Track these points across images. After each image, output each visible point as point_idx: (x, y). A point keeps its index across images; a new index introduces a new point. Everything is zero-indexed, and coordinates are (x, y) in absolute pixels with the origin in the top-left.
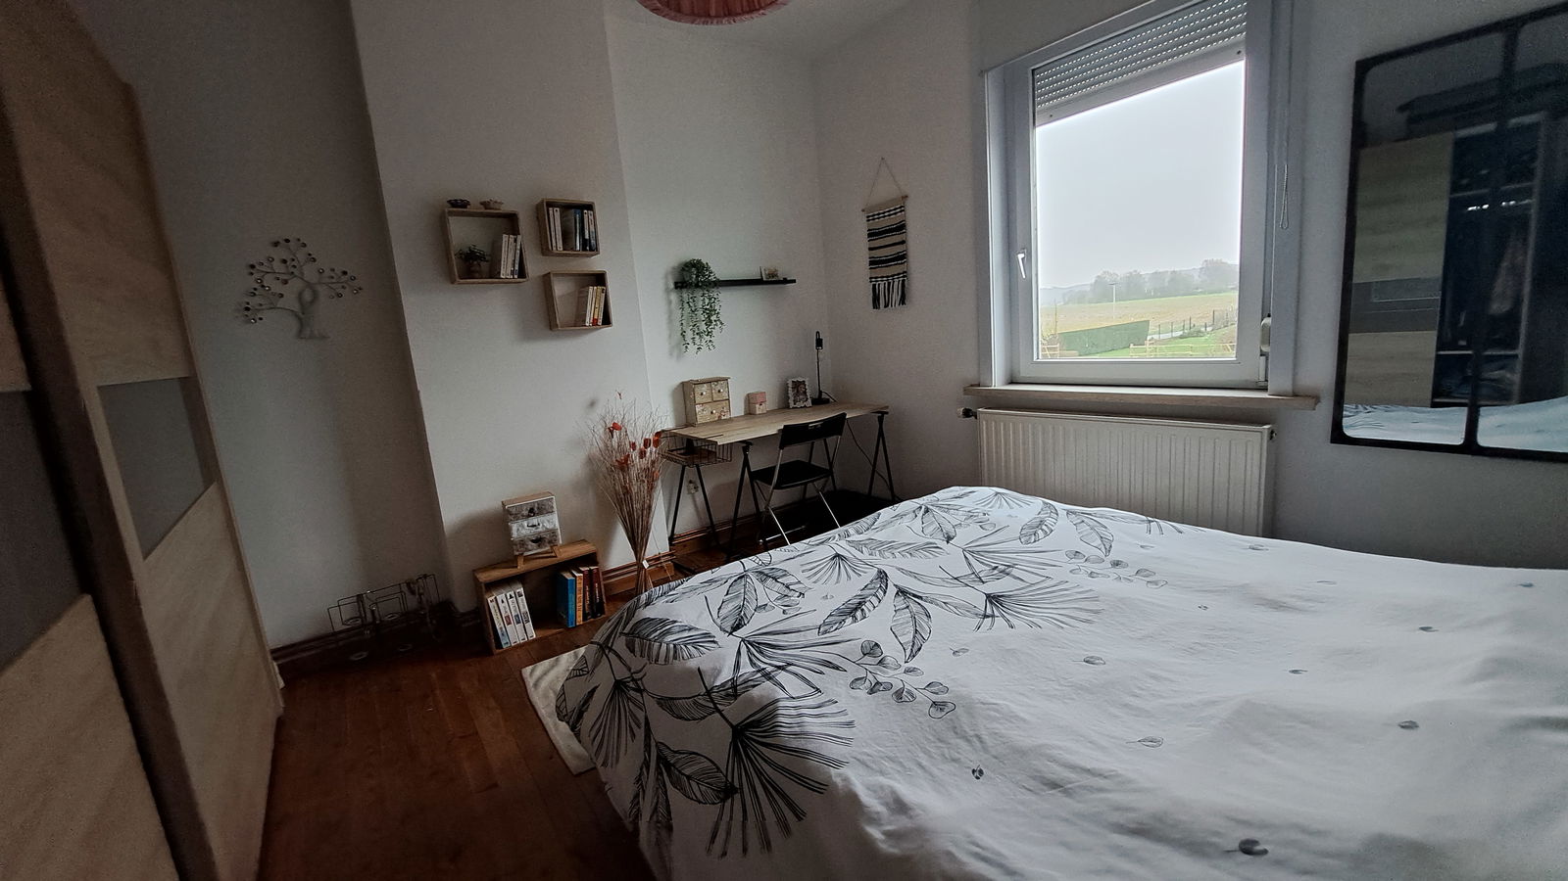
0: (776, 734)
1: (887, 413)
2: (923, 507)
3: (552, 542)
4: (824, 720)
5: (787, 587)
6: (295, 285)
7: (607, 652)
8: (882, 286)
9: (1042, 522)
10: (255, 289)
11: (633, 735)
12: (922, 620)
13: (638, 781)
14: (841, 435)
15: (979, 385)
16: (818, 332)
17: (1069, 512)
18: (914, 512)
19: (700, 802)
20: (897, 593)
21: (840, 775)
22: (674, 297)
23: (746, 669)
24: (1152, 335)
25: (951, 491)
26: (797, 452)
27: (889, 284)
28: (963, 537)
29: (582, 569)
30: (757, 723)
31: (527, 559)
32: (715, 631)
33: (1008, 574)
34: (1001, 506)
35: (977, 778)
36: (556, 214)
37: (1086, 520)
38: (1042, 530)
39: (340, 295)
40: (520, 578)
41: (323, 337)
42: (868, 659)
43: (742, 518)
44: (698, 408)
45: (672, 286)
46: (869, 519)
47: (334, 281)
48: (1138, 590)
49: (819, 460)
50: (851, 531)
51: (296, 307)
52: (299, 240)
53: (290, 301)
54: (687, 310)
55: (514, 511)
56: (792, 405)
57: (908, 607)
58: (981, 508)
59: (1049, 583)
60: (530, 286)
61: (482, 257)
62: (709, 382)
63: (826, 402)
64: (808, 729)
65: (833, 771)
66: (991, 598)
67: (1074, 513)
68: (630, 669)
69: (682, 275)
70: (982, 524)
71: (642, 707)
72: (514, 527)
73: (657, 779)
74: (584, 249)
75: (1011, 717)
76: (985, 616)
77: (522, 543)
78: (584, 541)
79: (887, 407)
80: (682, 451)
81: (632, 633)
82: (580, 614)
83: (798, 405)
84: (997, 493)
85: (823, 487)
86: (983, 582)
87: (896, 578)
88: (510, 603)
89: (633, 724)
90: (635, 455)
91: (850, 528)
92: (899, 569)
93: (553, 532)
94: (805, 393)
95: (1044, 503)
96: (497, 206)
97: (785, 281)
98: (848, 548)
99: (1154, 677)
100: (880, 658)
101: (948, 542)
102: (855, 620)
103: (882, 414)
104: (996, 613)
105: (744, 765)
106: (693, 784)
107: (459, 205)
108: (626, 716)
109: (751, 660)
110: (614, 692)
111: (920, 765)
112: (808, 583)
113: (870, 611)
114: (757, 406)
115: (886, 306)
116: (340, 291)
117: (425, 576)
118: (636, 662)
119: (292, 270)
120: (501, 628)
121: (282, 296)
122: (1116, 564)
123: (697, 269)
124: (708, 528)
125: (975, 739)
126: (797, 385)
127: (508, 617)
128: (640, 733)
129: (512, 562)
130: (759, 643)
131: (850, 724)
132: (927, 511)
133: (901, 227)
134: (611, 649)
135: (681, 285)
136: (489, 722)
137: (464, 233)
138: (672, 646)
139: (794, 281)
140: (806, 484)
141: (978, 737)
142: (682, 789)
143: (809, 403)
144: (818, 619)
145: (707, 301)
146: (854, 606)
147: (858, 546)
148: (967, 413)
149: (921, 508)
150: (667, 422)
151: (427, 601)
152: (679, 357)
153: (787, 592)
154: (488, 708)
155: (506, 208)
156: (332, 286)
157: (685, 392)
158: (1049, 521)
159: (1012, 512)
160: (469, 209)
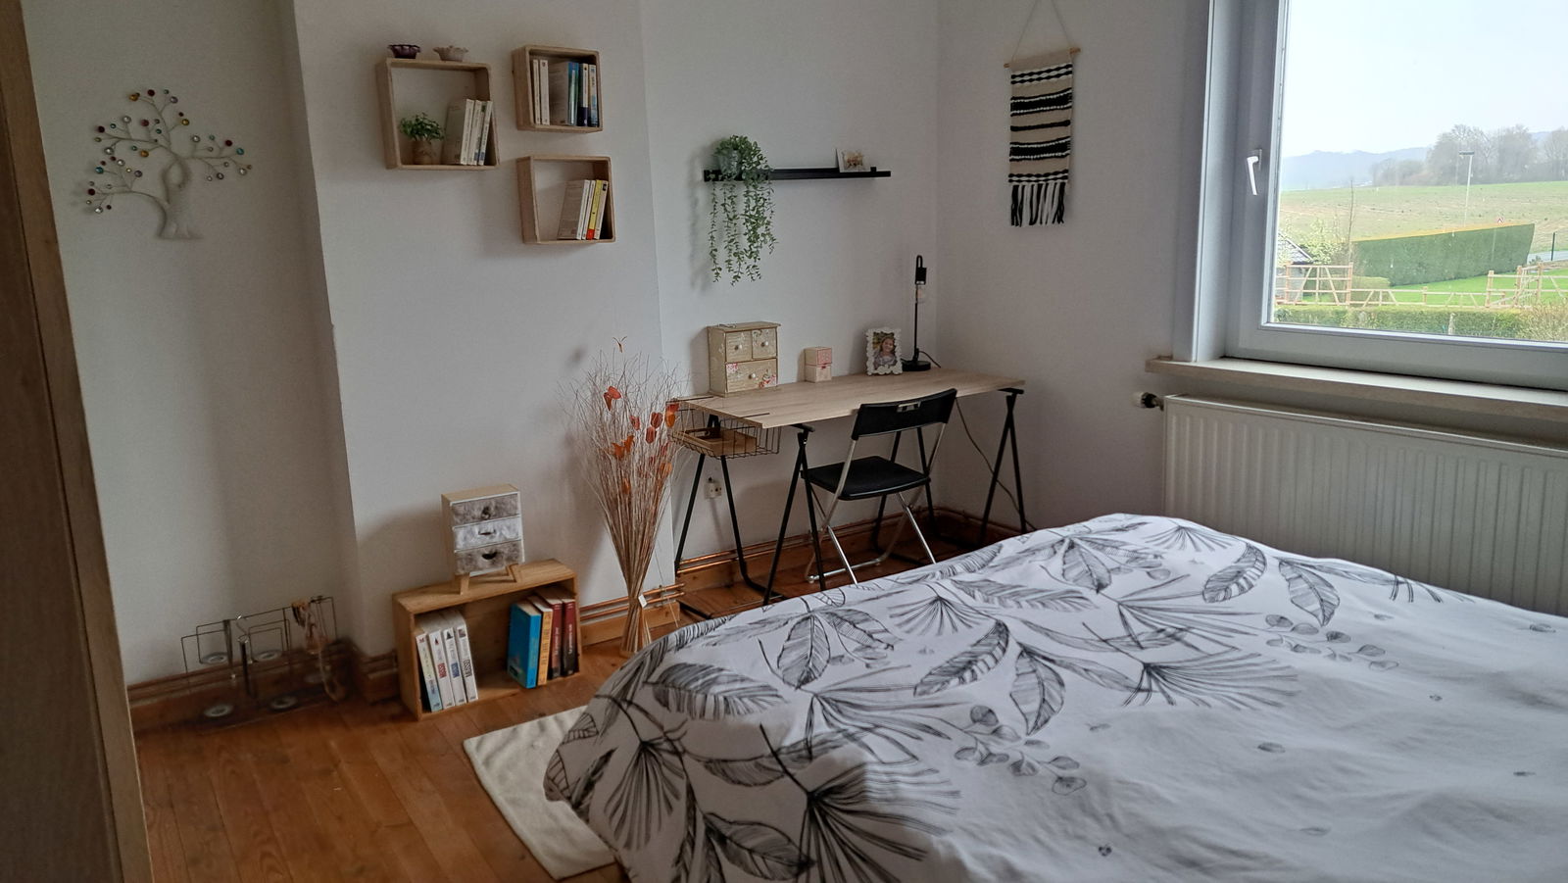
0: (865, 799)
1: (1021, 392)
2: (1067, 541)
3: (512, 559)
4: (923, 788)
5: (870, 636)
6: (158, 158)
7: (625, 706)
8: (1028, 190)
9: (1239, 573)
10: (103, 163)
11: (670, 807)
12: (1053, 689)
13: (677, 862)
14: (946, 421)
15: (1170, 358)
16: (919, 258)
17: (1282, 562)
18: (1053, 546)
19: (766, 878)
20: (1021, 654)
21: (942, 843)
22: (702, 193)
23: (821, 729)
24: (1537, 252)
25: (1111, 520)
26: (875, 445)
27: (1040, 186)
28: (1119, 586)
29: (552, 602)
30: (841, 788)
31: (475, 582)
32: (777, 683)
33: (1178, 639)
34: (1183, 546)
35: (1104, 855)
36: (542, 69)
37: (1305, 575)
38: (1238, 584)
39: (220, 177)
40: (460, 609)
41: (193, 237)
42: (979, 727)
43: (790, 539)
44: (730, 369)
45: (700, 176)
46: (986, 552)
47: (213, 154)
48: (1356, 672)
49: (907, 458)
50: (959, 568)
51: (158, 192)
52: (167, 92)
53: (150, 184)
54: (722, 216)
55: (461, 510)
56: (871, 370)
57: (1034, 671)
58: (1153, 548)
59: (1235, 654)
60: (498, 177)
61: (433, 132)
62: (748, 329)
63: (926, 367)
64: (905, 795)
65: (934, 839)
66: (1149, 669)
67: (1289, 563)
68: (661, 727)
69: (717, 161)
70: (1150, 570)
71: (683, 773)
72: (461, 534)
73: (707, 856)
74: (580, 123)
75: (1155, 799)
76: (1139, 689)
77: (470, 558)
78: (553, 561)
79: (1023, 382)
80: (703, 434)
81: (663, 680)
82: (544, 668)
83: (881, 370)
84: (1180, 528)
85: (914, 500)
86: (1142, 648)
87: (1019, 633)
88: (447, 646)
89: (668, 793)
90: (640, 436)
91: (958, 563)
92: (1026, 623)
93: (514, 544)
94: (893, 352)
95: (1250, 547)
96: (458, 56)
97: (874, 173)
98: (954, 590)
99: (1343, 770)
100: (994, 728)
101: (1098, 591)
102: (963, 681)
103: (1013, 394)
104: (1154, 686)
105: (823, 836)
106: (757, 858)
107: (404, 53)
108: (657, 784)
109: (827, 720)
110: (640, 755)
111: (1038, 840)
112: (898, 632)
113: (982, 672)
114: (819, 369)
115: (1032, 223)
116: (221, 170)
117: (320, 599)
118: (669, 718)
119: (155, 136)
120: (431, 682)
121: (139, 174)
122: (1334, 636)
123: (741, 152)
124: (733, 552)
125: (1105, 818)
126: (881, 339)
127: (443, 665)
128: (681, 806)
129: (452, 584)
130: (837, 701)
131: (955, 794)
132: (1072, 546)
133: (1064, 99)
134: (630, 703)
135: (713, 175)
136: (426, 808)
137: (410, 92)
138: (721, 698)
139: (887, 174)
140: (884, 495)
141: (1111, 817)
142: (742, 864)
143: (898, 368)
144: (916, 675)
145: (753, 203)
146: (961, 665)
147: (968, 588)
148: (1149, 401)
149: (1063, 541)
150: (683, 390)
151: (321, 636)
152: (705, 287)
153: (869, 641)
154: (421, 790)
155: (473, 59)
156: (210, 161)
157: (711, 342)
158: (1250, 573)
159: (1198, 557)
160: (418, 60)
